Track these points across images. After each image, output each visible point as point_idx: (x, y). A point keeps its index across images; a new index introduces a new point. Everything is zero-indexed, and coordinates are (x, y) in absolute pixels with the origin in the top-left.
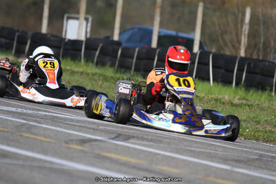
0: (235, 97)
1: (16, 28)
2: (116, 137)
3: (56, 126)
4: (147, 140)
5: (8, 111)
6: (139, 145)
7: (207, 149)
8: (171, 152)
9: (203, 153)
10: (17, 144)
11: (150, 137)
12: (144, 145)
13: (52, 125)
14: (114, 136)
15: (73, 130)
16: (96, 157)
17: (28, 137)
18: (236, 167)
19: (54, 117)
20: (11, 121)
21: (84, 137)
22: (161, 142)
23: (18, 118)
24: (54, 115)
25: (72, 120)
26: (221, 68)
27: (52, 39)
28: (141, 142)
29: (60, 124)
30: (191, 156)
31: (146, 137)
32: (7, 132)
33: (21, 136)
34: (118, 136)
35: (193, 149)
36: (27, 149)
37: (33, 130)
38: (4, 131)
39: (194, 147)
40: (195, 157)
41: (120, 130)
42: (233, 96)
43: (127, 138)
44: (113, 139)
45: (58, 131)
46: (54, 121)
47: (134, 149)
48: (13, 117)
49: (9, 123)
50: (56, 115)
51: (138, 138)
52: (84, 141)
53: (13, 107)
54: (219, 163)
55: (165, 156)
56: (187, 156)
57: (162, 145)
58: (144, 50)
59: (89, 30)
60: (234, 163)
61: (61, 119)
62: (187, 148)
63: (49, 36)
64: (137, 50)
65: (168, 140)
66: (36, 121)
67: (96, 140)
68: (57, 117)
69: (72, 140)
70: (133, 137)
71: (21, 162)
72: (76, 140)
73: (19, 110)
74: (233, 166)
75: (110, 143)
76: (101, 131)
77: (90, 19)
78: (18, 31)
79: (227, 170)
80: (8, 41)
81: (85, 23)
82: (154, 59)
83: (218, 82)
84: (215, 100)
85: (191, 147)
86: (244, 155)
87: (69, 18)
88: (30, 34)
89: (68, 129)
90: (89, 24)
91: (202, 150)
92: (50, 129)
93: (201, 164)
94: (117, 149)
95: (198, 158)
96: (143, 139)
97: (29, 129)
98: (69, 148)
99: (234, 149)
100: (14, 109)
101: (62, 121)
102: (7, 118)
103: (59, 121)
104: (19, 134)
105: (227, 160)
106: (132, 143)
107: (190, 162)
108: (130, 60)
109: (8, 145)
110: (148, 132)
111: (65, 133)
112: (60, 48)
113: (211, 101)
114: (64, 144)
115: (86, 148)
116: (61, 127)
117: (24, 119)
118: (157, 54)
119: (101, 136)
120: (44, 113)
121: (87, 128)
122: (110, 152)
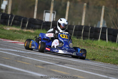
0: (117, 48)
1: (22, 16)
2: (59, 63)
3: (33, 58)
4: (73, 65)
5: (13, 51)
6: (69, 66)
7: (99, 69)
8: (83, 70)
9: (97, 70)
10: (14, 65)
11: (74, 63)
12: (71, 67)
13: (32, 58)
14: (58, 62)
15: (41, 60)
16: (48, 71)
17: (19, 62)
18: (110, 76)
19: (33, 54)
20: (14, 55)
21: (45, 63)
22: (79, 65)
23: (17, 54)
24: (34, 53)
25: (41, 56)
26: (111, 35)
27: (38, 21)
28: (70, 65)
29: (35, 57)
30: (91, 72)
31: (73, 63)
32: (11, 60)
33: (16, 62)
34: (60, 63)
35: (93, 69)
36: (18, 67)
37: (23, 60)
38: (9, 60)
39: (93, 68)
40: (93, 72)
41: (62, 60)
42: (116, 47)
43: (64, 63)
44: (58, 64)
45: (34, 60)
46: (33, 56)
47: (66, 68)
48: (15, 54)
49: (12, 56)
50: (35, 53)
51: (69, 64)
52: (44, 65)
53: (16, 50)
54: (103, 75)
55: (79, 71)
56: (89, 71)
57: (79, 67)
58: (78, 27)
59: (55, 17)
60: (110, 75)
61: (36, 55)
62: (90, 68)
63: (36, 20)
64: (75, 26)
65: (82, 65)
66: (24, 56)
67: (50, 64)
68: (35, 54)
69: (39, 64)
70: (67, 63)
71: (13, 73)
72: (41, 64)
73: (19, 51)
74: (109, 76)
75: (56, 65)
76: (53, 60)
77: (55, 13)
78: (23, 17)
79: (105, 78)
80: (18, 22)
81: (53, 14)
82: (82, 31)
83: (110, 41)
84: (107, 48)
85: (92, 68)
86: (115, 72)
87: (46, 12)
88: (28, 19)
89: (38, 59)
90: (55, 15)
91: (97, 69)
92: (30, 59)
93: (95, 75)
94: (58, 68)
95: (94, 73)
96: (71, 64)
97: (21, 59)
98: (37, 67)
99: (111, 69)
100: (16, 51)
101: (37, 56)
102: (12, 54)
103: (35, 56)
104: (15, 61)
105: (107, 74)
106: (66, 66)
107: (90, 74)
108: (72, 31)
109: (10, 65)
110: (74, 61)
111: (37, 61)
112: (41, 25)
113: (105, 49)
114: (35, 66)
115: (45, 67)
116: (35, 58)
117: (20, 55)
118: (83, 28)
119: (53, 62)
120: (29, 53)
121: (47, 59)
122: (55, 69)
